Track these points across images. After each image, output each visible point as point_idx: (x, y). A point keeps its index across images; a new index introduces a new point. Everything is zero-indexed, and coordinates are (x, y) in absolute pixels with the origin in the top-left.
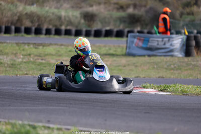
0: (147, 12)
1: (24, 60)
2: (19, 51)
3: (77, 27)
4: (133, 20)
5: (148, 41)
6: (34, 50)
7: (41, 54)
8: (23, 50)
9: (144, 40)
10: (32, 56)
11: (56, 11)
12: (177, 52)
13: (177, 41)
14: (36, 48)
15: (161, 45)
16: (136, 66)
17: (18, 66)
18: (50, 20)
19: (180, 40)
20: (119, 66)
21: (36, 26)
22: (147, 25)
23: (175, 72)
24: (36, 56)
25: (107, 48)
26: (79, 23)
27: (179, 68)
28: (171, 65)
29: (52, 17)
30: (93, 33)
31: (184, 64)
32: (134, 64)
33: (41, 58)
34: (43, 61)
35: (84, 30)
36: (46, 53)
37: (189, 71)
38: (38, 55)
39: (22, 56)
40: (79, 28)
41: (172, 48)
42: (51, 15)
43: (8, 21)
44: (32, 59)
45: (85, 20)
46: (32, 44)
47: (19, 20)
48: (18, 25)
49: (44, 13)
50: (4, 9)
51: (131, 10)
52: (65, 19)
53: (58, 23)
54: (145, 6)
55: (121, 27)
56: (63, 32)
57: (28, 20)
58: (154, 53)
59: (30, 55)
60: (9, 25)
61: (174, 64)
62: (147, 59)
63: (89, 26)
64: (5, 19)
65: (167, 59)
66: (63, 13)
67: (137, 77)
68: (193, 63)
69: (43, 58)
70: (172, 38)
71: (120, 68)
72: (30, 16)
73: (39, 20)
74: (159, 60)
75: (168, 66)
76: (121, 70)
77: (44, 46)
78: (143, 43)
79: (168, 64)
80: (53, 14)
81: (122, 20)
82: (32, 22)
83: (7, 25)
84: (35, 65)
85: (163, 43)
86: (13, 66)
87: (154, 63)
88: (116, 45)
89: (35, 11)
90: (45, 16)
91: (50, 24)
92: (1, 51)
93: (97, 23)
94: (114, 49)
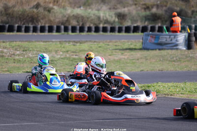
0: (166, 11)
1: (62, 57)
2: (60, 49)
3: (112, 24)
4: (155, 18)
5: (159, 38)
6: (72, 46)
7: (77, 50)
8: (64, 47)
9: (155, 38)
10: (69, 52)
11: (96, 12)
12: (181, 46)
13: (181, 38)
14: (74, 45)
15: (169, 41)
16: (147, 59)
17: (55, 62)
18: (92, 20)
19: (184, 36)
20: (133, 60)
21: (81, 25)
23: (175, 63)
24: (73, 52)
25: (129, 43)
27: (179, 60)
28: (174, 57)
29: (93, 17)
30: (124, 29)
31: (184, 57)
32: (146, 57)
33: (75, 54)
34: (77, 57)
35: (117, 27)
36: (81, 49)
37: (187, 62)
39: (61, 53)
40: (113, 26)
41: (177, 43)
42: (92, 15)
43: (59, 22)
44: (68, 55)
45: (118, 18)
46: (72, 42)
47: (68, 21)
48: (67, 25)
49: (87, 14)
50: (57, 12)
51: (154, 10)
52: (103, 19)
53: (97, 22)
54: (166, 6)
56: (101, 29)
57: (74, 20)
58: (164, 47)
59: (67, 51)
60: (60, 25)
61: (176, 57)
62: (157, 52)
64: (57, 20)
66: (102, 14)
67: (142, 71)
68: (191, 55)
69: (77, 54)
70: (177, 35)
71: (134, 61)
72: (76, 17)
73: (82, 20)
74: (166, 54)
75: (171, 58)
76: (134, 63)
77: (81, 43)
78: (155, 40)
79: (171, 57)
80: (94, 15)
81: (147, 18)
82: (78, 22)
83: (58, 25)
84: (70, 60)
85: (170, 39)
87: (161, 56)
88: (137, 40)
89: (80, 13)
90: (88, 16)
91: (91, 23)
92: (46, 49)
93: (128, 21)
94: (135, 44)
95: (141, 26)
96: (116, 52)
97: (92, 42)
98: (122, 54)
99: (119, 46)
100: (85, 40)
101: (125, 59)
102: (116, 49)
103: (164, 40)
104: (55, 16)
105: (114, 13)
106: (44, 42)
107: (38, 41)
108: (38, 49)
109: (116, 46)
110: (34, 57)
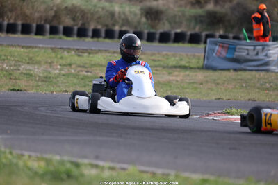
0: (233, 9)
1: (63, 72)
2: (56, 60)
3: (136, 27)
4: (214, 20)
5: (235, 50)
6: (76, 58)
7: (86, 64)
8: (62, 58)
9: (228, 48)
10: (73, 66)
11: (107, 4)
12: (275, 65)
14: (79, 56)
15: (252, 55)
16: (218, 84)
17: (54, 80)
18: (99, 18)
20: (193, 83)
21: (79, 25)
22: (233, 27)
23: (271, 93)
24: (80, 66)
25: (177, 58)
26: (139, 22)
27: (277, 88)
28: (266, 83)
29: (102, 13)
30: (158, 36)
32: (215, 80)
33: (86, 70)
34: (89, 74)
35: (146, 32)
36: (93, 63)
38: (82, 64)
39: (59, 67)
40: (138, 30)
41: (267, 59)
42: (100, 10)
43: (41, 18)
44: (73, 71)
45: (147, 19)
46: (73, 49)
47: (57, 16)
48: (55, 23)
49: (90, 7)
50: (36, 1)
51: (210, 7)
52: (119, 17)
53: (109, 22)
55: (197, 30)
56: (117, 35)
57: (69, 16)
58: (243, 66)
59: (70, 65)
60: (42, 23)
61: (270, 83)
62: (232, 74)
63: (153, 27)
64: (37, 15)
65: (260, 75)
66: (117, 9)
67: (219, 99)
69: (89, 69)
70: (268, 45)
71: (195, 85)
72: (71, 11)
73: (83, 16)
74: (249, 77)
75: (261, 85)
76: (196, 88)
77: (89, 53)
78: (227, 53)
79: (261, 82)
80: (103, 8)
81: (197, 19)
82: (74, 20)
83: (39, 23)
84: (78, 78)
85: (255, 52)
86: (47, 79)
87: (241, 80)
88: (189, 54)
89: (79, 4)
90: (92, 11)
91: (98, 22)
92: (31, 59)
93: (164, 24)
94: (188, 60)
95: (189, 33)
96: (157, 70)
97: (109, 53)
98: (169, 73)
99: (159, 60)
100: (97, 48)
101: (177, 81)
102: (156, 66)
103: (244, 54)
104: (33, 7)
105: (139, 8)
106: (23, 47)
107: (13, 46)
108: (16, 59)
109: (154, 60)
110: (13, 70)
